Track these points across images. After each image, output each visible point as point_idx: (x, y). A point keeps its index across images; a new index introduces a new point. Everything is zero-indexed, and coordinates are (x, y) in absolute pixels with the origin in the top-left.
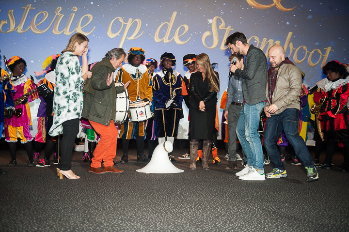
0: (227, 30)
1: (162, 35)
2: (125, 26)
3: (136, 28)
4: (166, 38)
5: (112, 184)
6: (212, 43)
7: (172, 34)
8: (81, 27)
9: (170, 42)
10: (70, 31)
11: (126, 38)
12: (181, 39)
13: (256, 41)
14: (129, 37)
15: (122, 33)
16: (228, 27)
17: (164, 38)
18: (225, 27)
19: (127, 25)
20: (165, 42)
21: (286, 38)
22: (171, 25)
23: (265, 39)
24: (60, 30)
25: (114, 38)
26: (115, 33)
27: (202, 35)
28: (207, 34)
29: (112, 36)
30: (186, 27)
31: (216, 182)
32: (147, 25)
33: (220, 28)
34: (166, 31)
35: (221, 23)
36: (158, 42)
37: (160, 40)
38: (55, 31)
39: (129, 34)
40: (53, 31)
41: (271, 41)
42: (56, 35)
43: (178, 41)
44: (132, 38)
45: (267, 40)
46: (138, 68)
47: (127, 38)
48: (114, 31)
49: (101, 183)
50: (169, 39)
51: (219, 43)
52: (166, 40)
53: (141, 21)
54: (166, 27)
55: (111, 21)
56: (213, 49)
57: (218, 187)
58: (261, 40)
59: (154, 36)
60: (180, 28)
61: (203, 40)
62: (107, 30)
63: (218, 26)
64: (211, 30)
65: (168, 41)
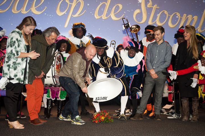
0: (154, 8)
1: (100, 13)
2: (71, 6)
3: (79, 8)
4: (104, 15)
5: (61, 133)
6: (141, 19)
7: (109, 11)
8: (35, 7)
9: (108, 18)
10: (26, 10)
11: (71, 15)
12: (116, 16)
13: (177, 17)
14: (74, 15)
15: (68, 12)
16: (155, 6)
17: (102, 16)
18: (152, 6)
19: (72, 5)
20: (103, 18)
21: (203, 14)
22: (108, 4)
23: (185, 15)
24: (18, 9)
25: (62, 15)
26: (62, 12)
27: (133, 12)
28: (138, 11)
29: (60, 14)
30: (121, 6)
31: (146, 130)
32: (88, 5)
33: (148, 6)
34: (104, 9)
35: (149, 2)
36: (97, 19)
37: (99, 17)
38: (14, 10)
39: (74, 12)
40: (13, 11)
41: (190, 16)
42: (15, 13)
43: (114, 18)
44: (76, 15)
45: (187, 16)
46: (82, 39)
47: (73, 15)
48: (62, 10)
49: (52, 132)
50: (106, 16)
51: (147, 18)
52: (104, 17)
53: (83, 2)
54: (104, 6)
55: (59, 2)
56: (142, 23)
57: (147, 134)
58: (182, 16)
59: (94, 14)
60: (116, 7)
61: (134, 16)
62: (56, 9)
63: (146, 4)
64: (140, 8)
65: (106, 18)
